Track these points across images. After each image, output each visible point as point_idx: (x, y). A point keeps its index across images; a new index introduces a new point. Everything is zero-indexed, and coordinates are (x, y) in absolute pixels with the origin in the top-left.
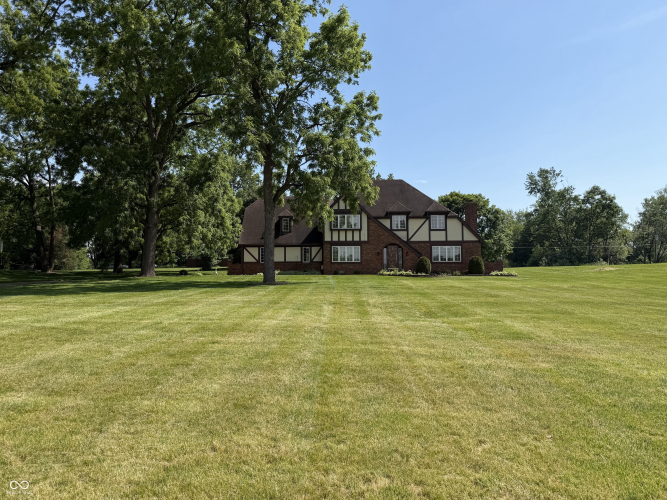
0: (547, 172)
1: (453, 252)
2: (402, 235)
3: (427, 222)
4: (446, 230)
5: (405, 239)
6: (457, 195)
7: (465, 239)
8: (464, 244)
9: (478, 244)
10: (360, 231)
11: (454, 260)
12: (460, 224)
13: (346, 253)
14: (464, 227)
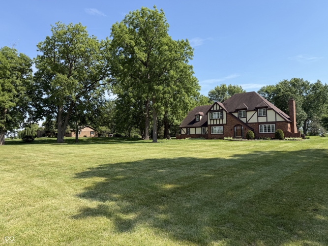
2: (244, 120)
3: (257, 112)
4: (266, 116)
5: (245, 122)
7: (277, 121)
8: (277, 123)
9: (285, 123)
10: (223, 119)
11: (271, 132)
12: (274, 113)
13: (217, 130)
14: (277, 114)
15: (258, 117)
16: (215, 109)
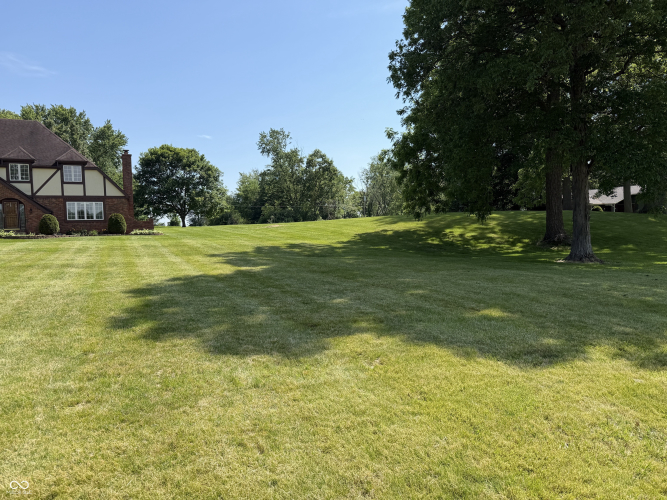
0: (277, 132)
1: (96, 209)
2: (25, 188)
3: (59, 172)
4: (83, 183)
5: (29, 194)
6: (168, 148)
7: (108, 194)
8: (107, 200)
12: (101, 176)
14: (108, 182)
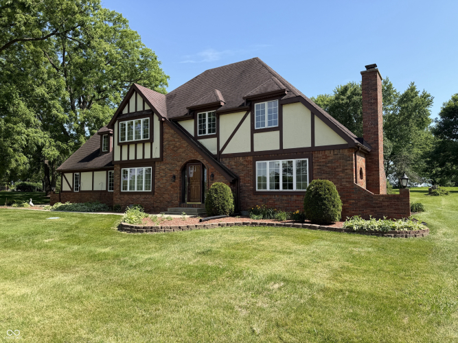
2: (210, 144)
3: (249, 117)
4: (280, 128)
5: (214, 152)
7: (317, 144)
8: (316, 155)
9: (346, 152)
10: (151, 141)
11: (295, 189)
12: (308, 114)
13: (136, 179)
14: (316, 119)
15: (253, 131)
16: (132, 110)
